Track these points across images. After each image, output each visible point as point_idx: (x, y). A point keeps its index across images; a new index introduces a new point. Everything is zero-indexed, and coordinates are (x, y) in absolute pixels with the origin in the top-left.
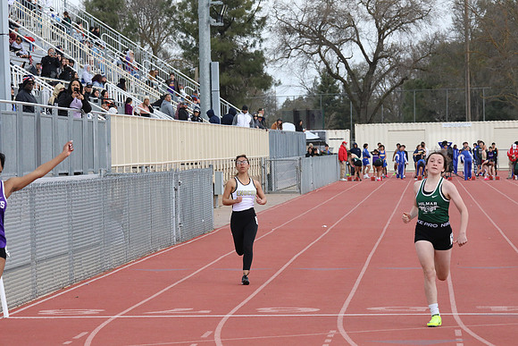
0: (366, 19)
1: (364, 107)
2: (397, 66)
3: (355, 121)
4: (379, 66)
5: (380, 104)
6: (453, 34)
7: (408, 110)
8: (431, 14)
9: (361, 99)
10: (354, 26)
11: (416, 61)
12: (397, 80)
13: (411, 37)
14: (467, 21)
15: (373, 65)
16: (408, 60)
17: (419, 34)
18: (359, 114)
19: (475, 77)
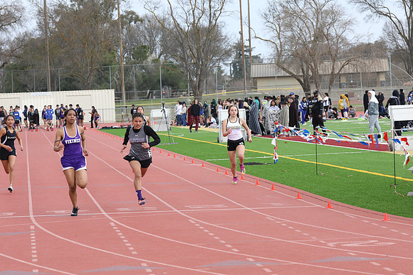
6: (38, 32)
8: (22, 19)
11: (12, 51)
13: (8, 35)
14: (46, 24)
16: (7, 51)
17: (14, 33)
19: (53, 61)
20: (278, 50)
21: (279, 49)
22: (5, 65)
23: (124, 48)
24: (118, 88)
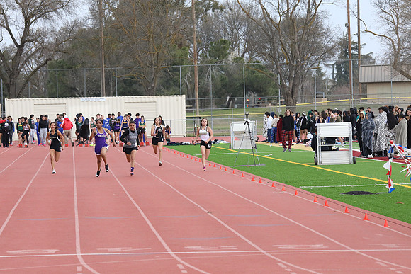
0: (14, 9)
1: (13, 84)
2: (42, 49)
3: (5, 96)
4: (26, 49)
5: (27, 82)
6: (90, 22)
7: (52, 87)
8: (70, 4)
9: (10, 77)
10: (3, 14)
11: (58, 45)
12: (42, 60)
13: (53, 24)
14: (101, 11)
15: (20, 48)
17: (60, 21)
18: (9, 90)
20: (394, 48)
21: (397, 47)
22: (49, 62)
23: (199, 43)
24: (190, 93)
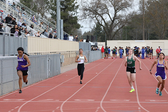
0: (111, 7)
1: (110, 35)
2: (121, 22)
3: (107, 39)
4: (115, 22)
5: (115, 34)
7: (124, 36)
8: (132, 5)
9: (109, 32)
10: (107, 8)
11: (127, 20)
12: (121, 26)
13: (125, 12)
14: (143, 8)
15: (113, 21)
16: (124, 20)
17: (128, 12)
18: (108, 37)
19: (146, 26)
22: (123, 27)
